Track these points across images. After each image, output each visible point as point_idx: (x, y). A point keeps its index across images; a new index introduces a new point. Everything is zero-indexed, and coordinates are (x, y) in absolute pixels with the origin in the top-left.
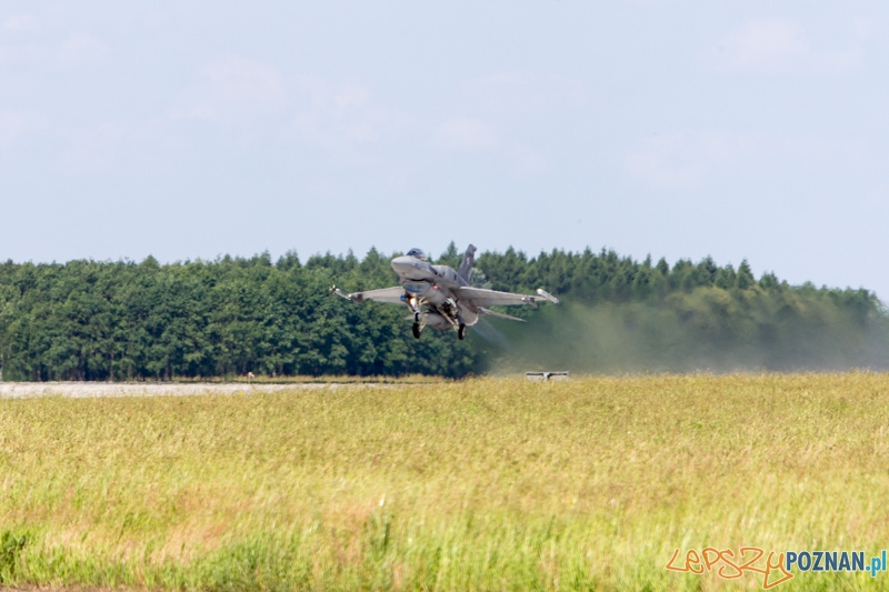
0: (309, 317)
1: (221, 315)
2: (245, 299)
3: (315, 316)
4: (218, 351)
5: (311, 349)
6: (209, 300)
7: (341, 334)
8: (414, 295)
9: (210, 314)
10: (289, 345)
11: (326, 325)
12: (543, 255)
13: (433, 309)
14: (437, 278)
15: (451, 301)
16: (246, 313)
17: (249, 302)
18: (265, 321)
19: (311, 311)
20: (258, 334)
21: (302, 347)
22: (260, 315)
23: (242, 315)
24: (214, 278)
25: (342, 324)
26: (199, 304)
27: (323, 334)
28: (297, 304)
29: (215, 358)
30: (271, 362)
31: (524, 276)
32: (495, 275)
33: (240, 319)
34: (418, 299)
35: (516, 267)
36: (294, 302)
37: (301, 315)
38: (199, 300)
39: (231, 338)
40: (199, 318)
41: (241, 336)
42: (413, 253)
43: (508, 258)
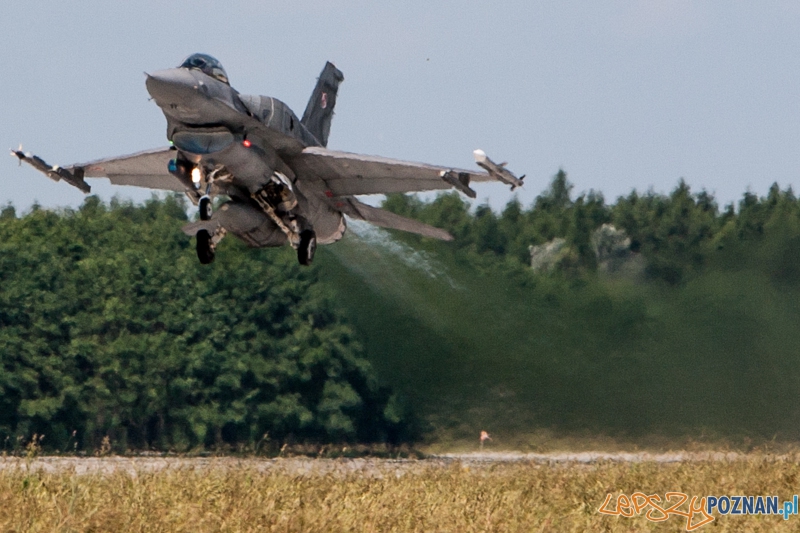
0: (277, 326)
1: (96, 321)
2: (147, 289)
3: (289, 322)
4: (89, 394)
5: (283, 392)
6: (71, 287)
7: (344, 363)
8: (198, 159)
9: (73, 319)
10: (237, 383)
11: (314, 342)
12: (749, 200)
13: (241, 194)
14: (250, 124)
15: (282, 178)
16: (148, 316)
17: (154, 293)
18: (188, 335)
19: (281, 312)
20: (171, 361)
21: (266, 387)
22: (177, 322)
23: (137, 320)
24: (80, 243)
25: (345, 340)
26: (51, 296)
27: (307, 360)
28: (253, 299)
29: (85, 408)
30: (199, 420)
31: (711, 244)
32: (652, 238)
33: (134, 329)
34: (206, 172)
35: (694, 225)
36: (246, 295)
37: (260, 321)
38: (52, 289)
39: (116, 366)
40: (53, 328)
41: (135, 363)
42: (196, 63)
43: (678, 205)
